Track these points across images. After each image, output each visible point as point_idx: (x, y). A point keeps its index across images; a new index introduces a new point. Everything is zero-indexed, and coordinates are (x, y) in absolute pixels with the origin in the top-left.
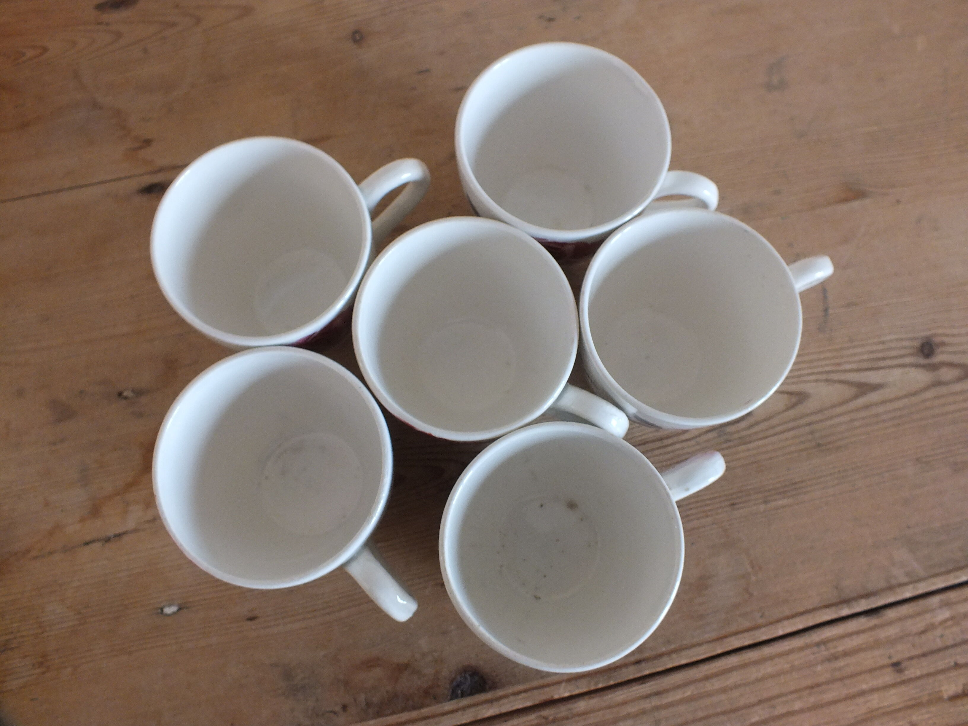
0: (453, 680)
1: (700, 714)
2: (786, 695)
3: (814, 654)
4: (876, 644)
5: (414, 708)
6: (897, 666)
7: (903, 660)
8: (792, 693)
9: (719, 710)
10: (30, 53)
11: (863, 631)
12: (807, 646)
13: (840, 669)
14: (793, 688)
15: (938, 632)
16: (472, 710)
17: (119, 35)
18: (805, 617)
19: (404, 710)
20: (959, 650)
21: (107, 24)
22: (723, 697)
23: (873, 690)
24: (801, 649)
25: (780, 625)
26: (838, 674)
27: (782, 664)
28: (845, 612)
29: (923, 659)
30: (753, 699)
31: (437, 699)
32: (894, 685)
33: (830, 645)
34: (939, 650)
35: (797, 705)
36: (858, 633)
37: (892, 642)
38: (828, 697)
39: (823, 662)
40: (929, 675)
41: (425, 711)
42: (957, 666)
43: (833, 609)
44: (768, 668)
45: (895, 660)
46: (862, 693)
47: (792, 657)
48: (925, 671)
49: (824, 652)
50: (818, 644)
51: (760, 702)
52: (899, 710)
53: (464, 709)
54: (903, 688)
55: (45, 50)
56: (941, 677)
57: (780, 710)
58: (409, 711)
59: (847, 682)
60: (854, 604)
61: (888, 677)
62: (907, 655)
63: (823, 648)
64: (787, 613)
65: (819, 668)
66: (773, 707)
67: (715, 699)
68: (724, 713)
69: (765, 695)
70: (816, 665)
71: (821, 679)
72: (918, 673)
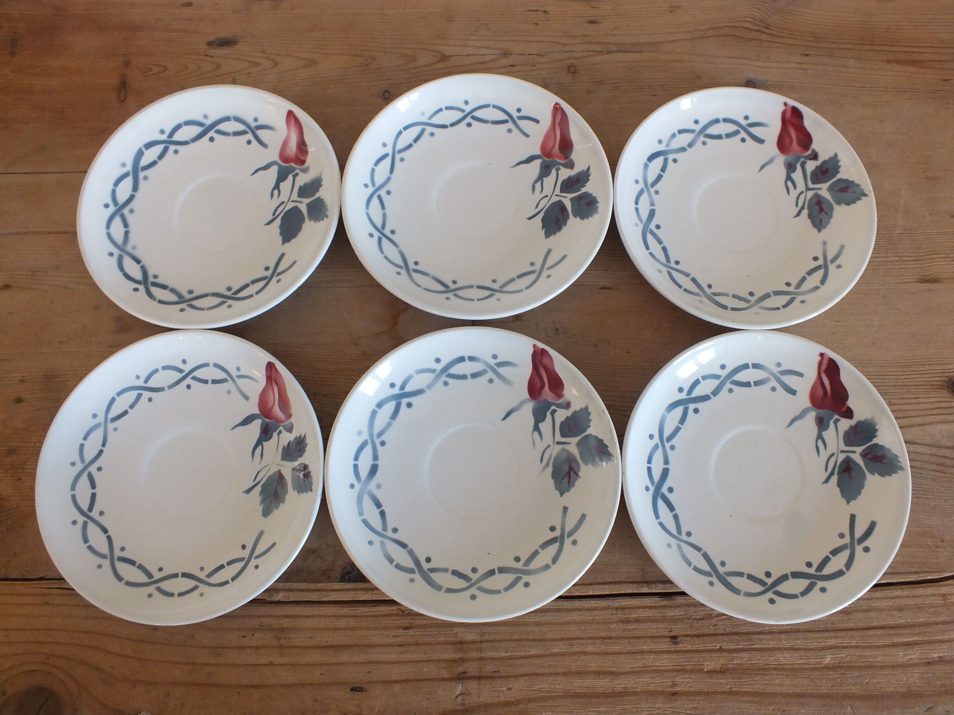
0: (345, 568)
1: (515, 637)
2: (583, 639)
3: (612, 614)
4: (663, 620)
5: (313, 581)
6: (674, 638)
7: (681, 636)
8: (588, 638)
9: (530, 637)
10: (155, 69)
11: (655, 607)
12: (609, 608)
13: (629, 630)
14: (589, 636)
15: (713, 622)
16: (353, 592)
17: (219, 66)
18: (612, 586)
19: (305, 581)
20: (725, 638)
21: (212, 57)
22: (536, 628)
23: (650, 652)
24: (603, 609)
25: (592, 587)
26: (627, 634)
27: (587, 616)
28: (645, 590)
29: (695, 638)
30: (558, 636)
31: (329, 579)
32: (668, 652)
33: (627, 611)
34: (710, 635)
35: (590, 649)
36: (651, 607)
37: (675, 620)
38: (615, 648)
39: (618, 622)
40: (697, 651)
41: (320, 585)
42: (721, 650)
43: (636, 585)
44: (574, 617)
45: (673, 634)
46: (642, 652)
47: (594, 613)
48: (695, 648)
49: (620, 615)
50: (617, 609)
51: (562, 639)
52: (667, 671)
53: (347, 590)
54: (674, 656)
55: (166, 69)
56: (704, 655)
57: (576, 649)
58: (309, 582)
59: (632, 641)
60: (653, 586)
61: (665, 645)
62: (683, 633)
63: (620, 612)
64: (600, 580)
65: (614, 625)
66: (572, 645)
67: (529, 629)
68: (534, 640)
69: (568, 635)
70: (612, 623)
71: (614, 634)
72: (689, 648)
